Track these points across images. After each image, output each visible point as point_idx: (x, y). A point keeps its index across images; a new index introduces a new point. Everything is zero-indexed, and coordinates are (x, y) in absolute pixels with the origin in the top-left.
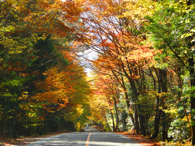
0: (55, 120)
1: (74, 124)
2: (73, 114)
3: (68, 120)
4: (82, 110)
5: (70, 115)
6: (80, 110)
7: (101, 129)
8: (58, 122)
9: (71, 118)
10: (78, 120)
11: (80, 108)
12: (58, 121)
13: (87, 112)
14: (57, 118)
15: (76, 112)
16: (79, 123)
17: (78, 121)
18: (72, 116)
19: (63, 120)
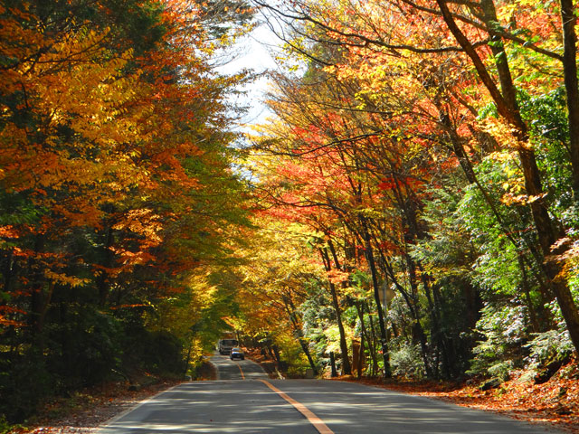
0: (97, 330)
1: (179, 347)
2: (177, 304)
3: (157, 328)
4: (212, 290)
5: (165, 308)
6: (204, 289)
7: (267, 359)
8: (109, 341)
9: (171, 320)
10: (195, 328)
11: (205, 284)
12: (111, 335)
13: (225, 301)
14: (102, 320)
15: (188, 296)
16: (197, 342)
17: (194, 335)
18: (174, 313)
19: (134, 328)
